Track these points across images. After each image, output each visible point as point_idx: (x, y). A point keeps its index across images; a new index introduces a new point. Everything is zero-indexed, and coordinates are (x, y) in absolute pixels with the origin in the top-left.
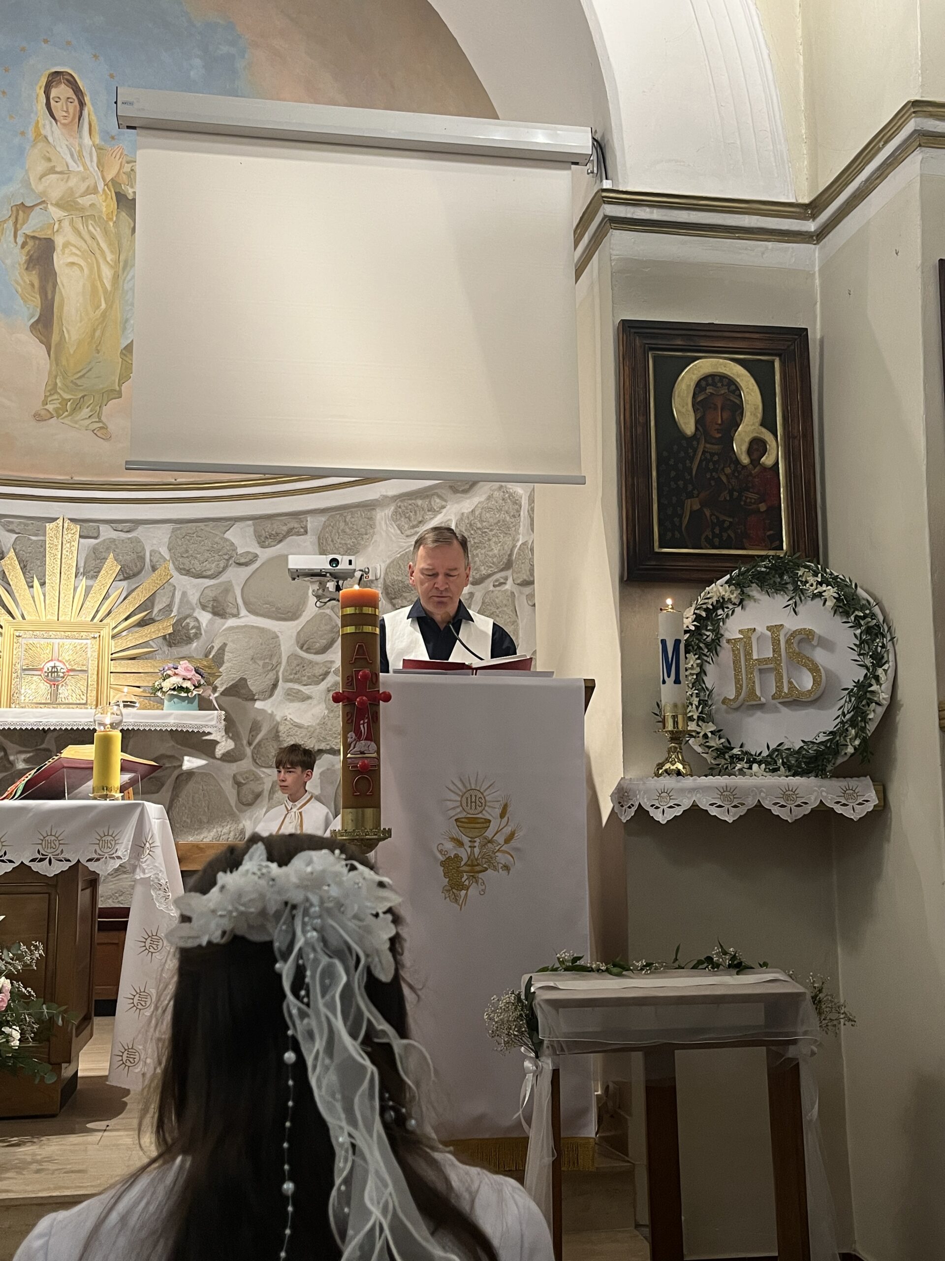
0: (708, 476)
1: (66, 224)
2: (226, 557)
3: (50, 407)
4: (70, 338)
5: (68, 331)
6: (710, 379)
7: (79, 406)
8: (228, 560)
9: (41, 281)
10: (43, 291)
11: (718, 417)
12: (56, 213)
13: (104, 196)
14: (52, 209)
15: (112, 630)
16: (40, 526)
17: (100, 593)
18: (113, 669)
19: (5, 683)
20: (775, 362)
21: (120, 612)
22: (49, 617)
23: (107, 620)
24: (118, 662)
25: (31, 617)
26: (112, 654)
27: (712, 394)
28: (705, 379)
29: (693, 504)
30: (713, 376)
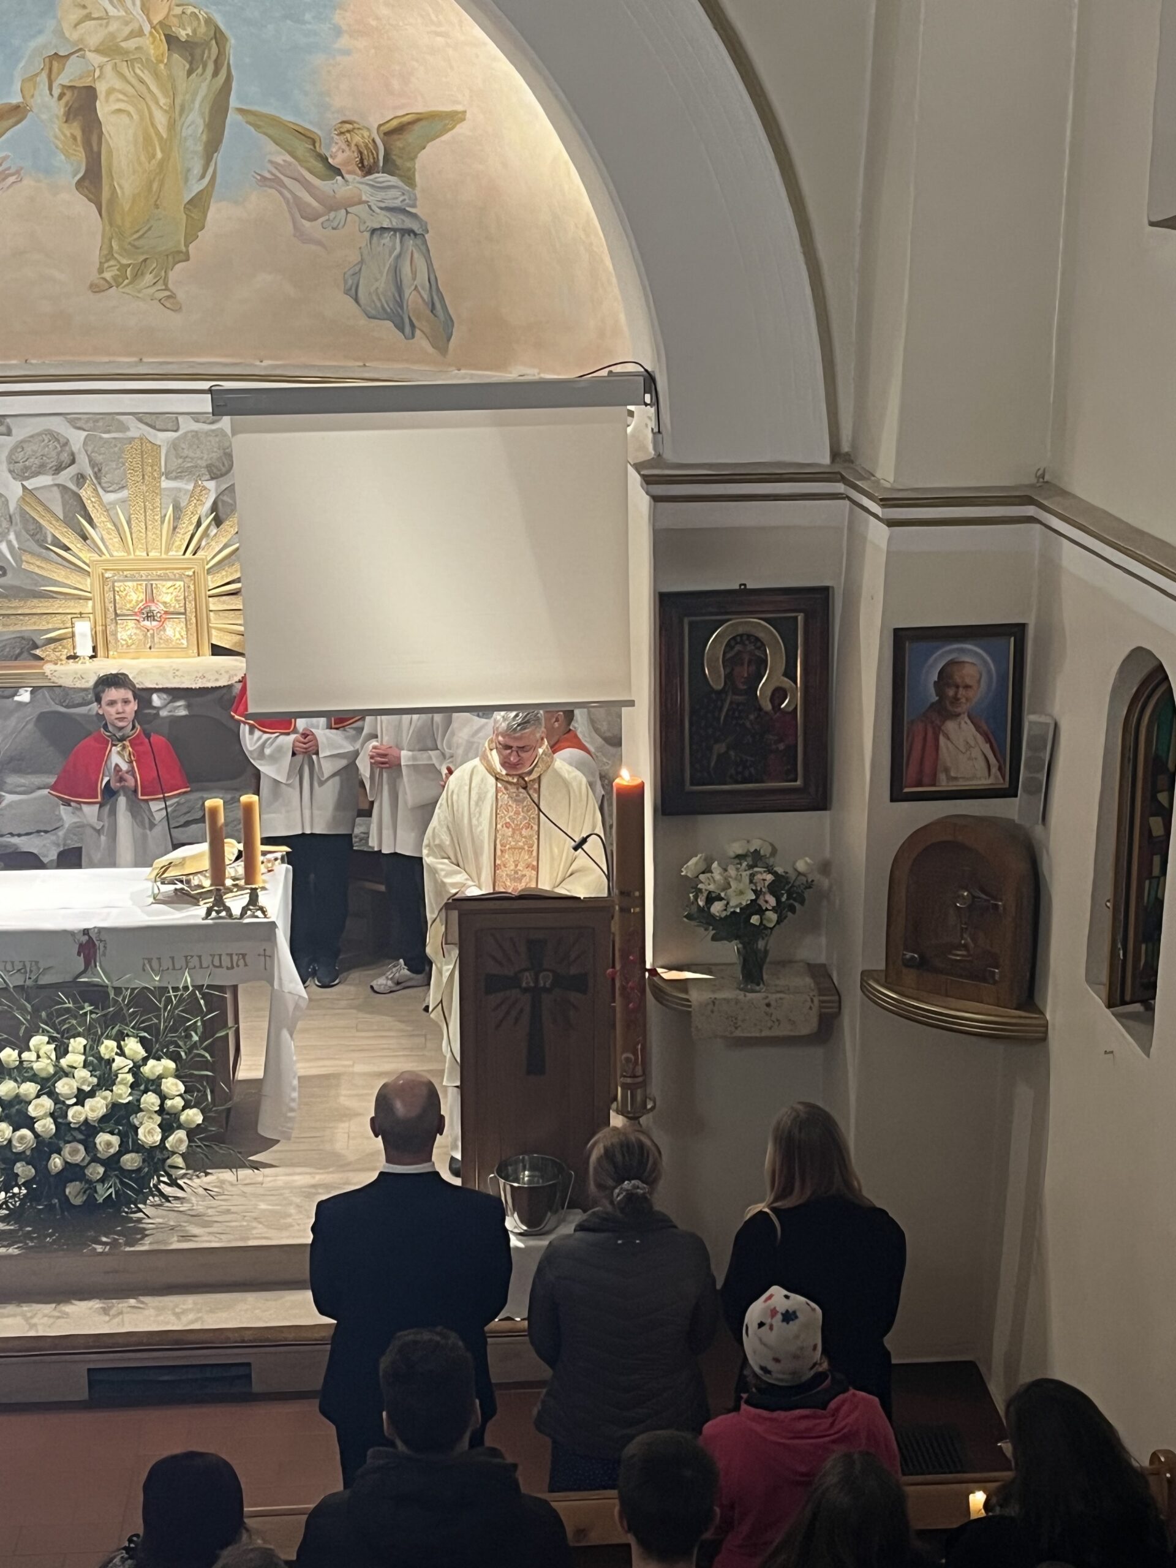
0: (734, 722)
1: (108, 69)
3: (108, 275)
4: (123, 193)
5: (121, 187)
6: (738, 639)
7: (140, 272)
9: (83, 132)
10: (87, 144)
11: (744, 671)
12: (96, 59)
13: (151, 39)
14: (90, 55)
15: (207, 564)
16: (111, 420)
17: (191, 523)
18: (212, 607)
19: (99, 628)
20: (799, 618)
21: (213, 543)
22: (138, 553)
23: (200, 554)
24: (216, 599)
25: (119, 554)
26: (209, 591)
27: (739, 652)
28: (734, 638)
29: (720, 748)
30: (741, 636)
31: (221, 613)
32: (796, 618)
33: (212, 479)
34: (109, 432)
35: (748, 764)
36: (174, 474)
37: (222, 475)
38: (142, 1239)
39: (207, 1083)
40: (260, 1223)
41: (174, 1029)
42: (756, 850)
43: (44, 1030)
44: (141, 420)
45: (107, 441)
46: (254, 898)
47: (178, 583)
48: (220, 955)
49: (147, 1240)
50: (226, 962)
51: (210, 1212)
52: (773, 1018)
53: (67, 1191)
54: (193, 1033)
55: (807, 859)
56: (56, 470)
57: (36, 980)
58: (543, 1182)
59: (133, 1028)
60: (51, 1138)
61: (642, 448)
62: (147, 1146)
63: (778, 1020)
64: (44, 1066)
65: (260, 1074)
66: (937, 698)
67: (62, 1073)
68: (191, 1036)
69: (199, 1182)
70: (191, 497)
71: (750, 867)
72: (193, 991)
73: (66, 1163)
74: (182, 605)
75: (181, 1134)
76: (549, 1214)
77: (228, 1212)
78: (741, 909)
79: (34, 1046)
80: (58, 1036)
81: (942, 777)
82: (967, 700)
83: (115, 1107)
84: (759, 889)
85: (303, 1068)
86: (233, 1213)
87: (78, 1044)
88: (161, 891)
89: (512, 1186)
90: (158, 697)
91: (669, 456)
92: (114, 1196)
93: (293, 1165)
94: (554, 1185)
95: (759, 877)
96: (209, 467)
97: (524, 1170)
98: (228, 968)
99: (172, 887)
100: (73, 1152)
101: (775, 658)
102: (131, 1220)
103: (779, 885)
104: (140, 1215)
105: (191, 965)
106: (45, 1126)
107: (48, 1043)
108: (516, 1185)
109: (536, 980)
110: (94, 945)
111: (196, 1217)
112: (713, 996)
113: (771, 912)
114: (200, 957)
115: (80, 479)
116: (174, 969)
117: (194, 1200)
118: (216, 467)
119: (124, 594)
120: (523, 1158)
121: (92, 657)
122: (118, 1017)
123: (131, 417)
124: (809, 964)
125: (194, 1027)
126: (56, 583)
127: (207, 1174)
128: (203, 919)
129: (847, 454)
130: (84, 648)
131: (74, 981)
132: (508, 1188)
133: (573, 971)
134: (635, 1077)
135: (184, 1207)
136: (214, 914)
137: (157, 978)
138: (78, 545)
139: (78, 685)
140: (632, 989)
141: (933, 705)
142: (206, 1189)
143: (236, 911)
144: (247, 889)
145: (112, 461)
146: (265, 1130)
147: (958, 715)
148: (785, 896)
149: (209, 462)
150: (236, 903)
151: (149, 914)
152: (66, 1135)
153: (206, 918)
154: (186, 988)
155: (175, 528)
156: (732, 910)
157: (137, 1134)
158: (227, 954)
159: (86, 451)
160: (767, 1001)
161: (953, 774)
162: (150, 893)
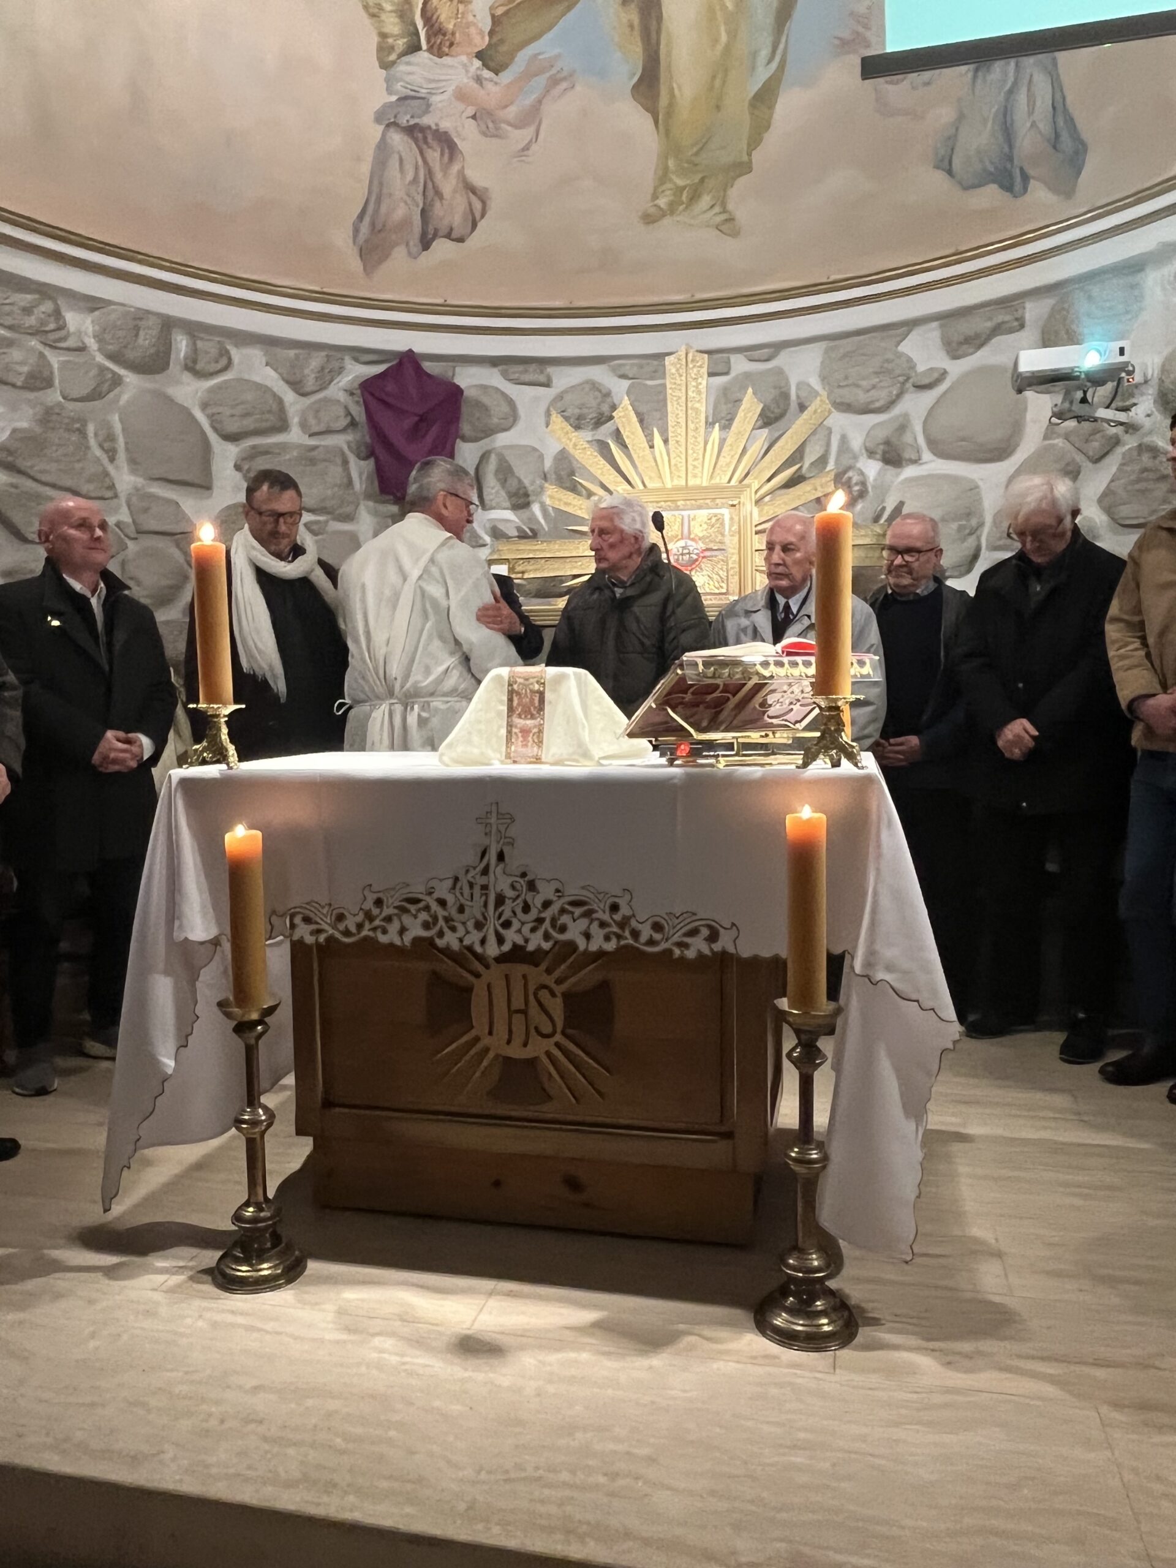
2: (901, 379)
3: (662, 202)
4: (682, 97)
5: (680, 88)
7: (697, 193)
8: (903, 384)
10: (645, 33)
15: (755, 493)
21: (764, 468)
22: (675, 482)
23: (748, 481)
25: (654, 484)
26: (756, 526)
34: (652, 378)
56: (596, 423)
70: (741, 412)
74: (723, 540)
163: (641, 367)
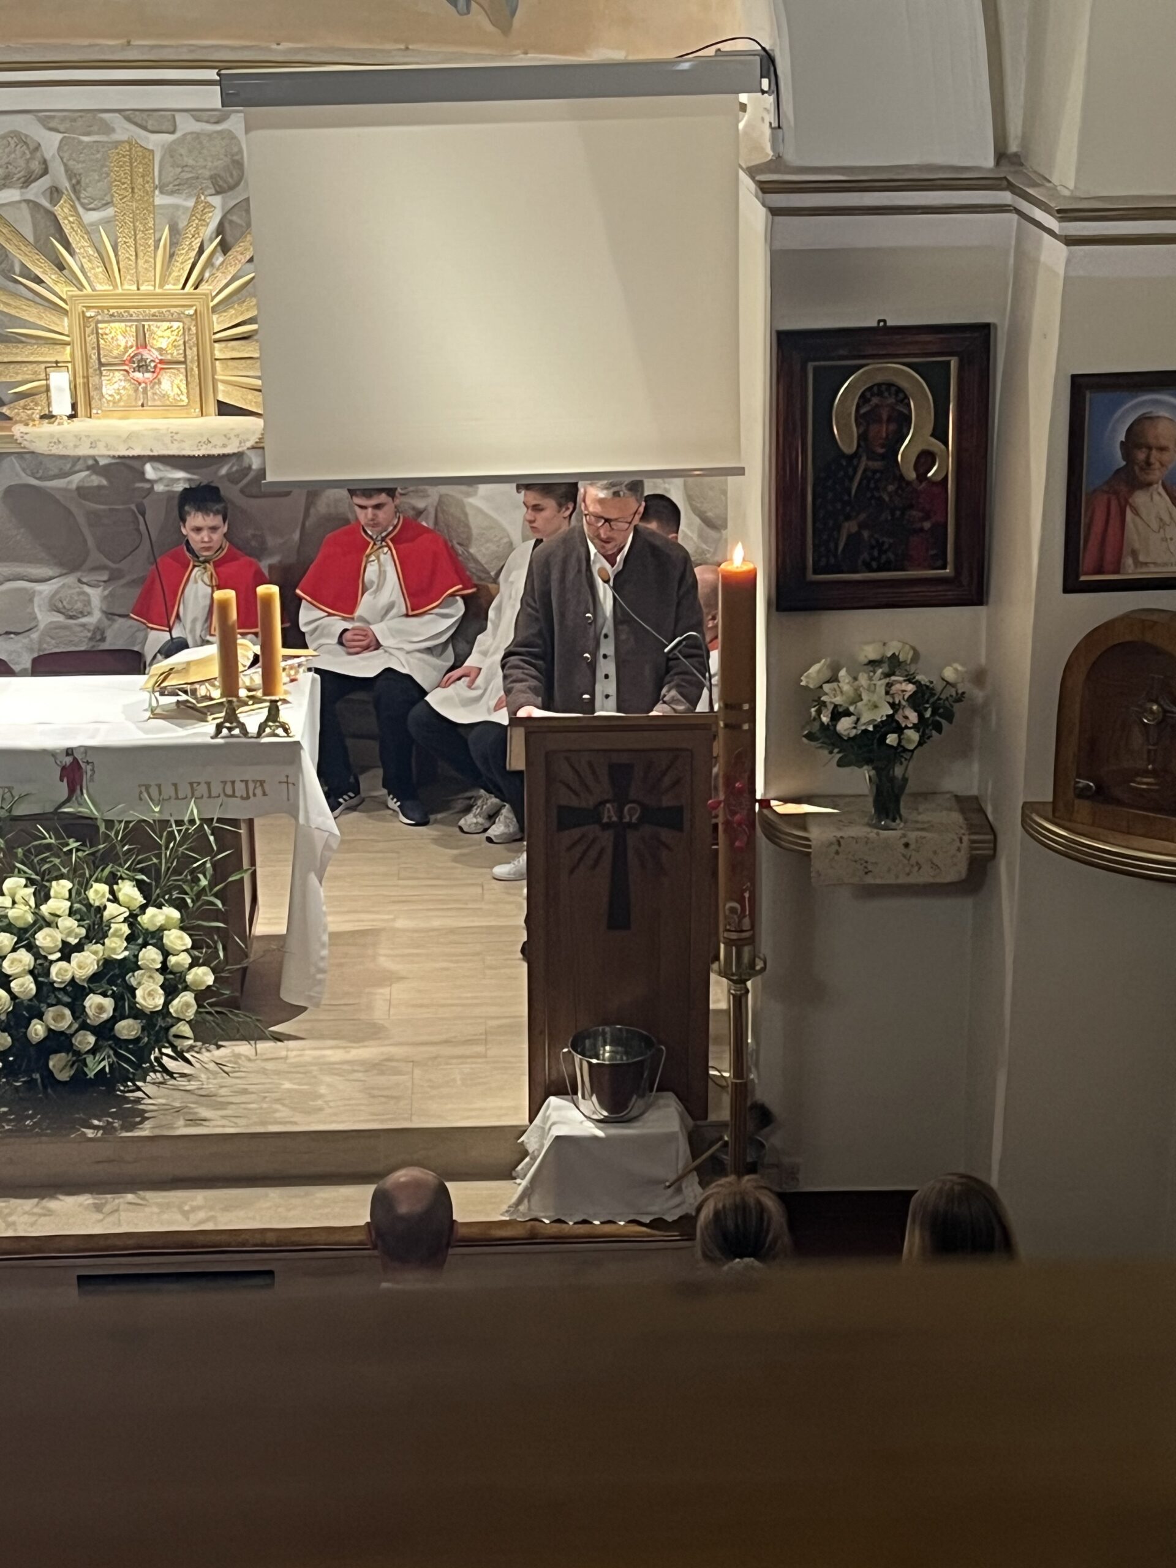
0: (869, 495)
6: (875, 389)
11: (883, 430)
15: (212, 301)
16: (91, 119)
17: (191, 249)
18: (218, 355)
19: (80, 381)
20: (952, 363)
21: (219, 274)
22: (126, 287)
23: (204, 288)
24: (223, 344)
25: (103, 287)
26: (215, 334)
27: (877, 406)
28: (870, 389)
29: (850, 527)
30: (879, 385)
31: (230, 363)
32: (949, 363)
33: (217, 193)
34: (88, 134)
35: (886, 546)
36: (171, 186)
37: (232, 188)
38: (141, 1122)
39: (219, 937)
40: (284, 1105)
41: (177, 872)
42: (894, 654)
43: (20, 870)
44: (128, 119)
45: (88, 143)
46: (273, 712)
47: (176, 325)
48: (233, 783)
49: (147, 1124)
50: (240, 788)
51: (223, 1091)
52: (913, 861)
53: (51, 1064)
54: (201, 876)
55: (960, 668)
56: (24, 183)
57: (10, 810)
58: (628, 1059)
59: (127, 869)
60: (31, 1000)
61: (758, 148)
62: (147, 1011)
63: (917, 863)
64: (21, 914)
65: (282, 929)
66: (1124, 463)
67: (42, 922)
68: (199, 880)
69: (209, 1056)
70: (192, 215)
71: (887, 675)
72: (201, 826)
73: (50, 1030)
74: (181, 351)
75: (187, 997)
76: (635, 1097)
77: (245, 1092)
78: (875, 727)
79: (9, 889)
80: (38, 878)
81: (1129, 561)
82: (1162, 465)
83: (108, 964)
84: (897, 702)
85: (335, 922)
86: (252, 1093)
87: (61, 888)
88: (160, 703)
89: (590, 1063)
90: (154, 468)
91: (792, 157)
92: (107, 1070)
93: (321, 1037)
94: (641, 1062)
95: (896, 688)
96: (214, 179)
97: (604, 1046)
98: (242, 798)
99: (174, 699)
100: (59, 1018)
101: (921, 412)
102: (127, 1100)
103: (921, 697)
104: (139, 1094)
105: (197, 794)
106: (25, 986)
107: (26, 886)
108: (594, 1061)
109: (621, 816)
110: (80, 767)
111: (207, 1098)
112: (839, 834)
113: (912, 730)
114: (208, 784)
115: (55, 193)
116: (177, 798)
117: (203, 1076)
118: (221, 178)
119: (109, 337)
120: (603, 1030)
121: (71, 417)
122: (110, 856)
123: (117, 115)
124: (956, 796)
125: (202, 869)
126: (25, 324)
127: (219, 1047)
128: (212, 738)
129: (1016, 155)
130: (61, 405)
131: (55, 812)
132: (585, 1065)
133: (667, 801)
134: (742, 931)
135: (193, 1085)
136: (225, 731)
137: (157, 809)
138: (53, 277)
139: (56, 450)
140: (740, 824)
141: (1118, 471)
142: (217, 1064)
143: (253, 729)
144: (265, 701)
145: (94, 171)
146: (290, 995)
147: (1150, 484)
148: (930, 710)
149: (212, 173)
150: (252, 718)
151: (146, 732)
152: (48, 997)
153: (216, 736)
154: (192, 822)
155: (172, 256)
156: (863, 728)
157: (134, 996)
158: (242, 781)
159: (62, 158)
160: (904, 840)
161: (1142, 558)
162: (146, 706)
163: (74, 120)
